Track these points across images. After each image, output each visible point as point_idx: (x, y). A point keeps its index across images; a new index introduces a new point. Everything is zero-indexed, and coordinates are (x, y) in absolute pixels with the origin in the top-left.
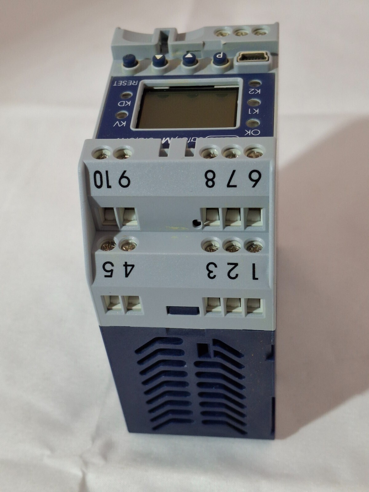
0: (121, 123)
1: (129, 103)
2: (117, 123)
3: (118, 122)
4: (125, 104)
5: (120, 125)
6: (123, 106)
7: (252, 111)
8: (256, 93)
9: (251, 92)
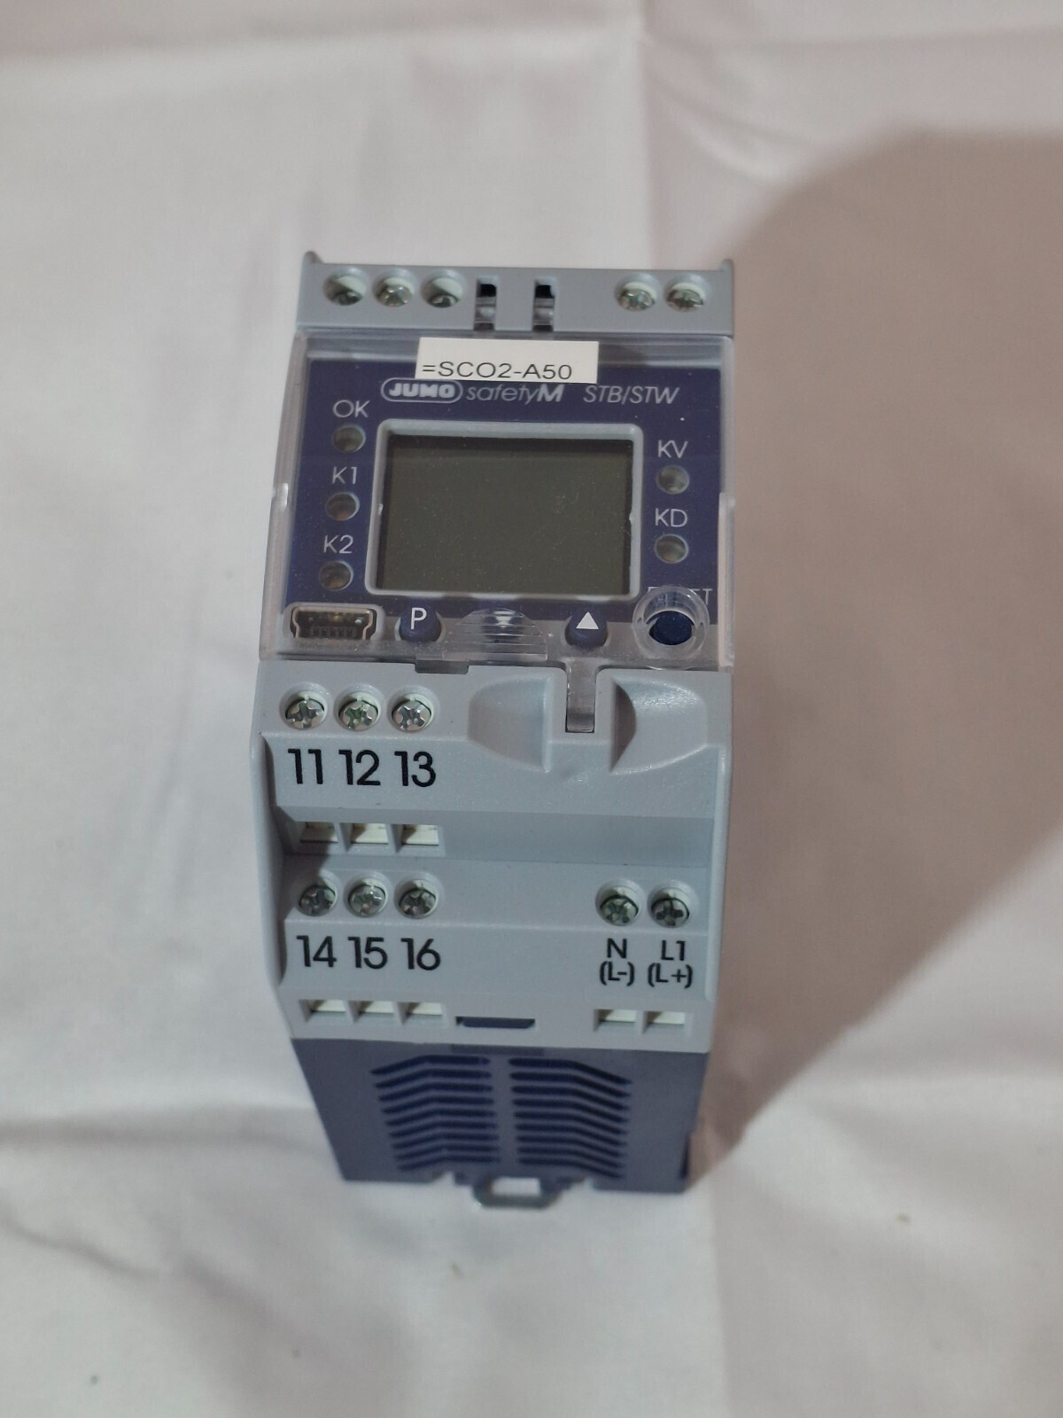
0: (670, 449)
1: (659, 517)
2: (680, 450)
3: (680, 455)
4: (669, 514)
5: (671, 444)
6: (673, 510)
7: (347, 475)
8: (336, 538)
9: (347, 541)
